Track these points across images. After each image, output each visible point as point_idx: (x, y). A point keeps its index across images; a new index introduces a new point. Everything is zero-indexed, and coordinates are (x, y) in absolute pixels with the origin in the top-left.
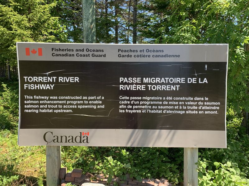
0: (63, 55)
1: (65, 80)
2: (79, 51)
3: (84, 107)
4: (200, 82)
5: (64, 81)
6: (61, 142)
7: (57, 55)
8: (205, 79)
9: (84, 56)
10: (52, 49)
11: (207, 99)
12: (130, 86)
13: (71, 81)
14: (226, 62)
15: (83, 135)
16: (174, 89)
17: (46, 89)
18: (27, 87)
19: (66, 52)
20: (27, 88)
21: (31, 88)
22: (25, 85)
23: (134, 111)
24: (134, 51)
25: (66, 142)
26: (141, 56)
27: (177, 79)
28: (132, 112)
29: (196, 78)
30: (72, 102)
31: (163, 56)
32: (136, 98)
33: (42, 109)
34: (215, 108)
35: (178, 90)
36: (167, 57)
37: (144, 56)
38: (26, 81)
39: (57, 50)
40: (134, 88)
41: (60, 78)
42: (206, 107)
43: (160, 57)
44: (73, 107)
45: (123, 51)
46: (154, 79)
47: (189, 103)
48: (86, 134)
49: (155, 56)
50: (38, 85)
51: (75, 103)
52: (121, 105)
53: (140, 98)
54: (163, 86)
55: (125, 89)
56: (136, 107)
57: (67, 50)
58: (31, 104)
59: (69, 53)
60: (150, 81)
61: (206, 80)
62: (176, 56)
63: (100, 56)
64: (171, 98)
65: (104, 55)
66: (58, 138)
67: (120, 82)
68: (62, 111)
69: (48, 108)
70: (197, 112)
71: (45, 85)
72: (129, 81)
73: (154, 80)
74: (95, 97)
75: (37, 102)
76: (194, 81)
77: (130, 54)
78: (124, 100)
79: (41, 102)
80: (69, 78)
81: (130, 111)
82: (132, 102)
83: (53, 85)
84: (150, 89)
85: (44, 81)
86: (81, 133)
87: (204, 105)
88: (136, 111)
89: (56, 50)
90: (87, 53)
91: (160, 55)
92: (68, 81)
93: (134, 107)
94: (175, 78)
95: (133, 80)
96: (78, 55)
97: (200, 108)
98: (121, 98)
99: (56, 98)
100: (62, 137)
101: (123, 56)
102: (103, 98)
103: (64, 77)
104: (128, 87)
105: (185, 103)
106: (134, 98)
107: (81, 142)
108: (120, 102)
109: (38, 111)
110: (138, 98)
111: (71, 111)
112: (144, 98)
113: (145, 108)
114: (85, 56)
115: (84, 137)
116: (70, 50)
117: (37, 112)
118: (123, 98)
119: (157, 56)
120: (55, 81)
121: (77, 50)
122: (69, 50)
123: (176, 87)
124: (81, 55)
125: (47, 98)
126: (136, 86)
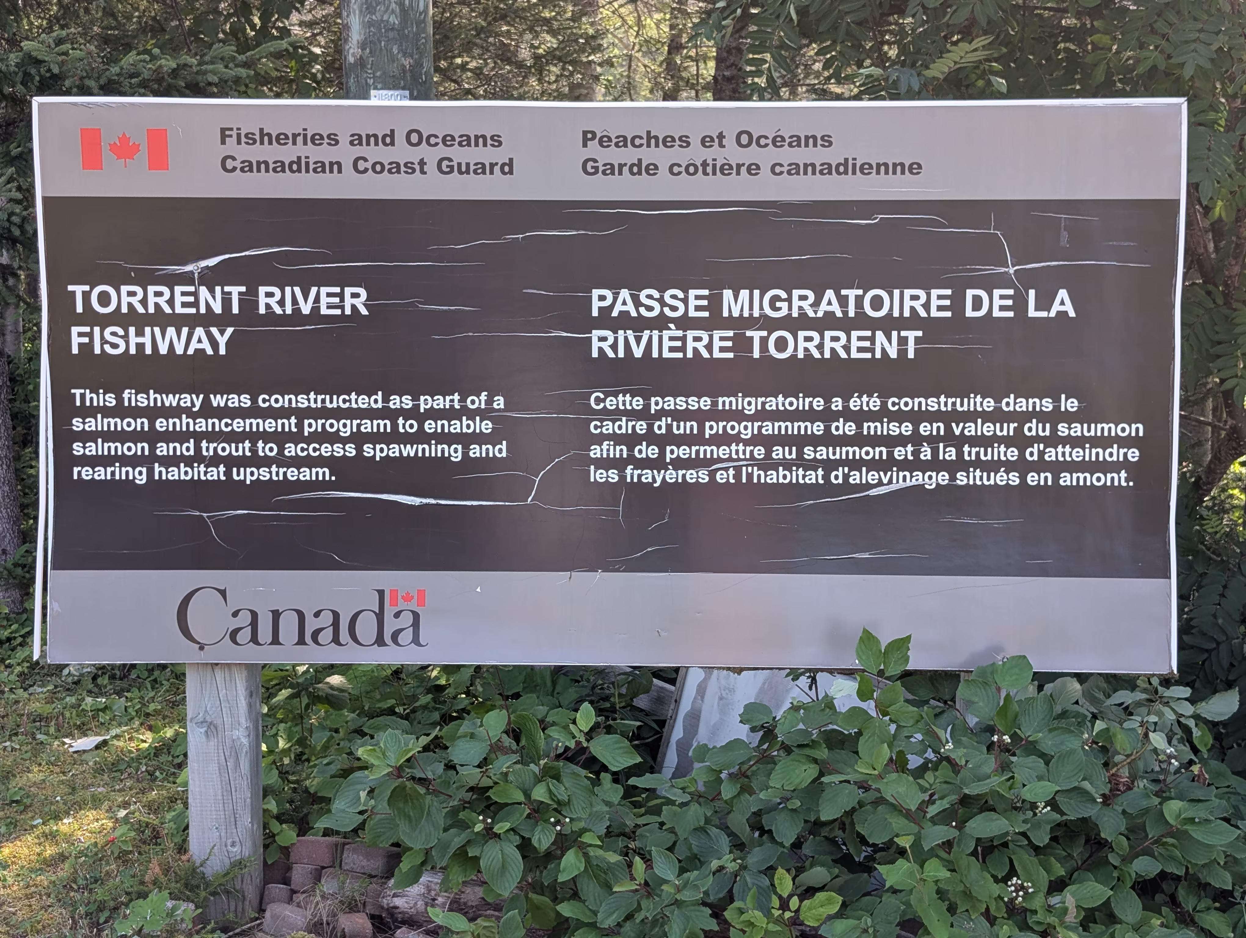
0: (281, 167)
1: (295, 301)
2: (368, 144)
3: (394, 451)
4: (1032, 313)
5: (289, 311)
6: (275, 641)
7: (248, 167)
8: (1063, 294)
9: (395, 168)
10: (223, 130)
11: (1071, 405)
12: (646, 333)
13: (324, 311)
14: (1178, 201)
15: (394, 603)
16: (893, 353)
17: (190, 352)
18: (86, 340)
19: (300, 150)
20: (86, 348)
21: (107, 348)
22: (75, 330)
23: (671, 476)
24: (668, 141)
25: (301, 641)
26: (709, 169)
27: (908, 293)
28: (659, 480)
29: (1011, 292)
30: (332, 425)
31: (828, 169)
32: (681, 403)
33: (170, 461)
34: (1115, 454)
35: (911, 355)
36: (854, 173)
37: (725, 169)
38: (79, 309)
39: (251, 139)
40: (672, 349)
41: (262, 290)
42: (1068, 449)
43: (814, 173)
44: (338, 450)
45: (610, 140)
46: (784, 295)
47: (971, 429)
48: (408, 598)
49: (785, 169)
50: (148, 330)
51: (345, 433)
52: (600, 439)
53: (705, 403)
54: (828, 334)
55: (621, 354)
56: (683, 452)
57: (305, 136)
58: (109, 436)
59: (315, 153)
60: (761, 308)
61: (1067, 301)
62: (899, 167)
63: (482, 169)
64: (874, 403)
65: (503, 165)
66: (254, 624)
67: (595, 313)
68: (275, 473)
69: (198, 458)
70: (1014, 479)
71: (185, 330)
72: (642, 310)
73: (778, 304)
74: (456, 397)
75: (141, 424)
76: (1002, 308)
77: (648, 155)
78: (615, 415)
79: (161, 424)
80: (314, 290)
81: (647, 476)
82: (660, 428)
83: (230, 331)
84: (756, 354)
85: (179, 310)
86: (381, 593)
87: (1054, 441)
88: (681, 473)
89: (243, 139)
90: (414, 155)
91: (813, 165)
92: (306, 309)
93: (672, 452)
94: (897, 292)
95: (663, 303)
96: (361, 165)
97: (1032, 453)
98: (598, 400)
99: (246, 401)
100: (276, 615)
101: (610, 169)
102: (499, 402)
103: (288, 289)
104: (638, 340)
105: (949, 429)
106: (670, 403)
107: (380, 641)
108: (596, 427)
109: (144, 476)
110: (693, 403)
111: (323, 473)
112: (725, 402)
113: (730, 459)
114: (399, 172)
115: (397, 615)
116: (322, 138)
117: (142, 480)
118: (610, 403)
119: (795, 169)
120: (235, 310)
121: (357, 140)
122: (316, 139)
123: (903, 341)
124: (378, 168)
125: (193, 405)
126: (680, 333)
